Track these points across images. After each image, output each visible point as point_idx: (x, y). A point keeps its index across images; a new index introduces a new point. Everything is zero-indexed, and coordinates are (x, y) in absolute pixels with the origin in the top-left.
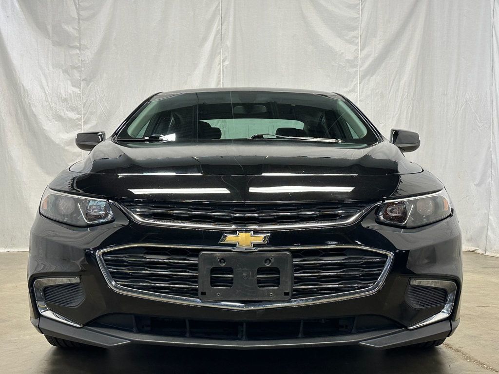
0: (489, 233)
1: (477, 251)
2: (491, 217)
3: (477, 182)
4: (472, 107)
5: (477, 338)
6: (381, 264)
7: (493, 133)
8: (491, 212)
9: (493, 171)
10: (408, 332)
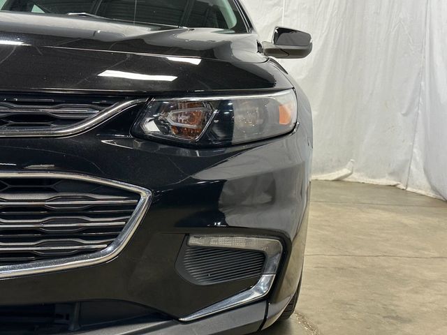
0: (412, 167)
1: (398, 186)
2: (415, 150)
3: (404, 112)
4: (406, 28)
5: (348, 306)
6: (126, 211)
7: (424, 57)
8: (416, 145)
9: (421, 100)
10: (180, 326)
